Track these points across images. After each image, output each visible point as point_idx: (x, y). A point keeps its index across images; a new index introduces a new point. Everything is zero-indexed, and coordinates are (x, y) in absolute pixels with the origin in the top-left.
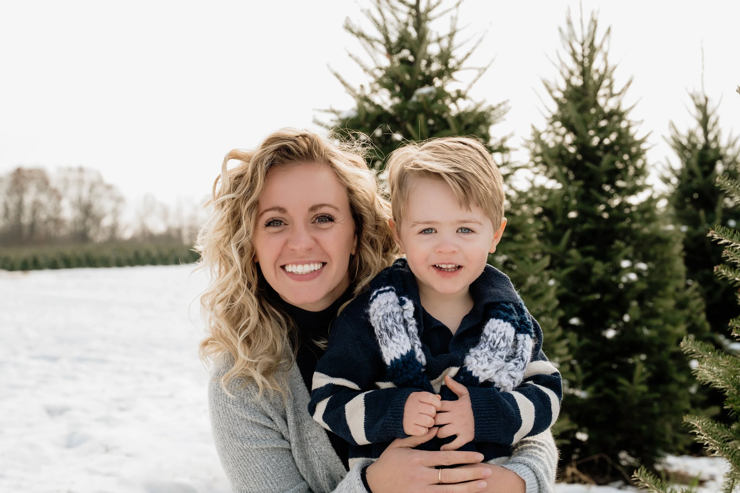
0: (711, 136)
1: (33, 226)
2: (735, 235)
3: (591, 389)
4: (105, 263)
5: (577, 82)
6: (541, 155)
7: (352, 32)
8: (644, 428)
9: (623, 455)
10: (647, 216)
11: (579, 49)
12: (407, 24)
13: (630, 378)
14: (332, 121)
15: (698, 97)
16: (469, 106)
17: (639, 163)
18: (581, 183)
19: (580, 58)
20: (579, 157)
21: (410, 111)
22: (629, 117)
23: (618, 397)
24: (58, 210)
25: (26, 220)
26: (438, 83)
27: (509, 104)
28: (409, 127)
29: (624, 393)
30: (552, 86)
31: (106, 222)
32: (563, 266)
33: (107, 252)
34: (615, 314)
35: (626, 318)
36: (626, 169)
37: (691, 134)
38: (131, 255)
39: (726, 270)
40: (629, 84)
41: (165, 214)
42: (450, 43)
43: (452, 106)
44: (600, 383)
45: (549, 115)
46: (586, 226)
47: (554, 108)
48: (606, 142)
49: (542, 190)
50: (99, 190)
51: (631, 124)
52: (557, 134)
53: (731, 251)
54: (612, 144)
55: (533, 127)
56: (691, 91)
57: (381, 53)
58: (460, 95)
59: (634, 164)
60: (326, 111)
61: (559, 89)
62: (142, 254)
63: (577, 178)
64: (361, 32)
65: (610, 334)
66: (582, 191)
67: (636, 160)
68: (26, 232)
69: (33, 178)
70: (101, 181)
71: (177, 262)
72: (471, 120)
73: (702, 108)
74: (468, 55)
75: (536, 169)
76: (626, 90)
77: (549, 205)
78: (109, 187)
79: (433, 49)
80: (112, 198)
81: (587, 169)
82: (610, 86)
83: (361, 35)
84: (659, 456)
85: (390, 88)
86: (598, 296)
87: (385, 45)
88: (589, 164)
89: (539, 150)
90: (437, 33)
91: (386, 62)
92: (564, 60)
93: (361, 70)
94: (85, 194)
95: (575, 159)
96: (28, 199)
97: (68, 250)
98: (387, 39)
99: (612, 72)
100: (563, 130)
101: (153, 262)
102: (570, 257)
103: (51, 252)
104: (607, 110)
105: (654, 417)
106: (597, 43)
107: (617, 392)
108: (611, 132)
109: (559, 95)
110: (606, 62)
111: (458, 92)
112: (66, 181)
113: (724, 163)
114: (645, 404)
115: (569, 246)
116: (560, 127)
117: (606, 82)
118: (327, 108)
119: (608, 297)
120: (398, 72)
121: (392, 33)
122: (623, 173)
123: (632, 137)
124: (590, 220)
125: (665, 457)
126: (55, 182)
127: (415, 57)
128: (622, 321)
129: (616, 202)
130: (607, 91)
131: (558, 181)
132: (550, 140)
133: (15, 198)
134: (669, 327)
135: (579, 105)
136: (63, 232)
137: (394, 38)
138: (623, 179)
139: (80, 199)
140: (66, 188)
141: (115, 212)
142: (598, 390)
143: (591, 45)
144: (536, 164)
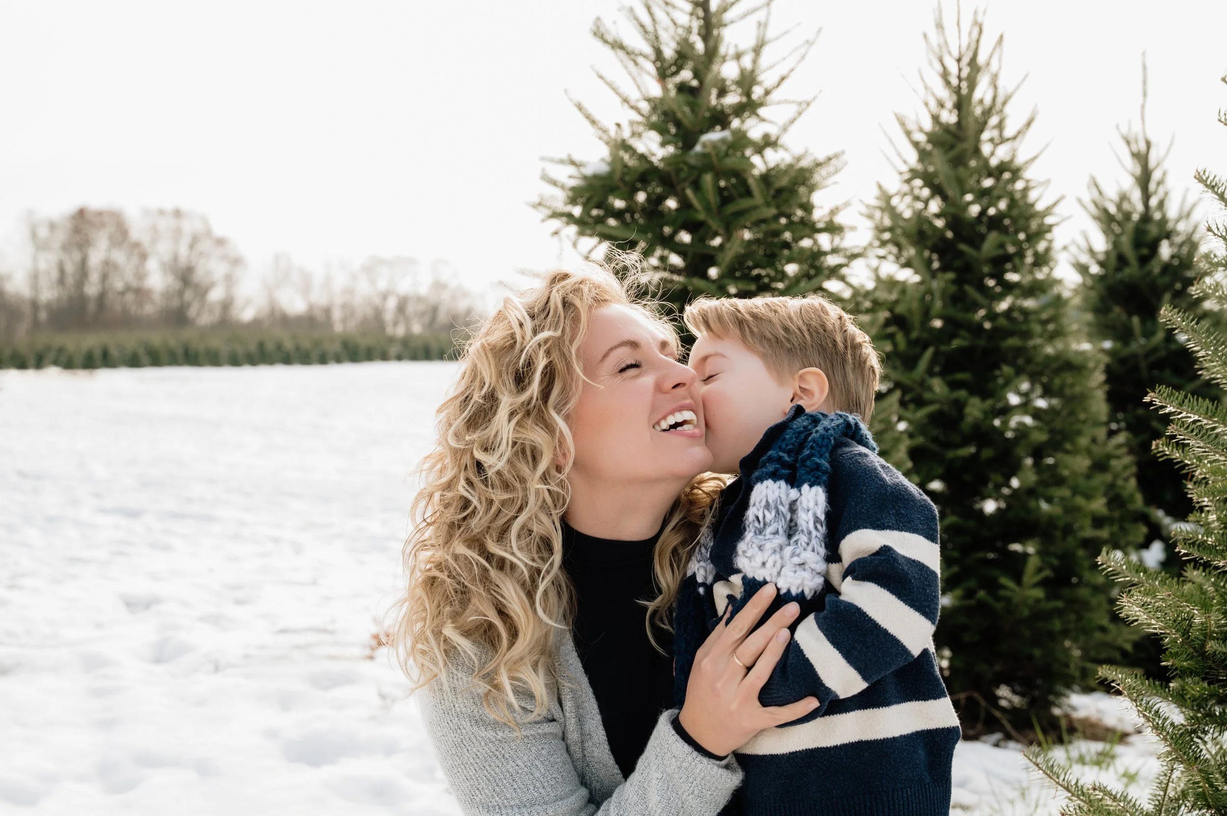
0: (1153, 202)
1: (102, 297)
2: (1186, 401)
3: (959, 592)
4: (214, 359)
5: (950, 117)
6: (891, 229)
7: (606, 42)
8: (1037, 653)
9: (1004, 692)
10: (1051, 327)
11: (953, 68)
12: (689, 30)
13: (1018, 578)
14: (570, 177)
15: (1136, 142)
16: (783, 160)
17: (1041, 246)
18: (950, 275)
19: (954, 82)
20: (949, 234)
21: (691, 167)
22: (1027, 174)
23: (999, 606)
24: (141, 275)
25: (92, 289)
26: (735, 123)
27: (843, 158)
28: (689, 192)
29: (1008, 600)
30: (912, 126)
31: (216, 295)
32: (920, 402)
33: (216, 343)
34: (997, 478)
35: (1015, 483)
36: (1021, 254)
37: (1124, 198)
38: (253, 348)
39: (1170, 448)
40: (1029, 124)
41: (306, 286)
42: (755, 62)
43: (756, 160)
44: (972, 583)
45: (904, 168)
46: (956, 343)
47: (912, 157)
48: (992, 211)
49: (891, 284)
50: (205, 245)
51: (1031, 184)
52: (917, 198)
53: (1181, 427)
54: (1000, 216)
55: (880, 187)
56: (1124, 130)
57: (649, 74)
58: (768, 142)
59: (1034, 247)
60: (562, 162)
61: (921, 130)
62: (270, 346)
63: (944, 269)
64: (618, 40)
65: (990, 506)
66: (953, 289)
67: (1037, 243)
68: (92, 307)
69: (103, 225)
70: (209, 233)
71: (323, 360)
72: (784, 182)
73: (1142, 158)
74: (783, 79)
75: (882, 252)
76: (1025, 133)
77: (900, 309)
78: (221, 242)
79: (729, 71)
80: (224, 257)
81: (961, 254)
82: (1000, 126)
83: (618, 46)
84: (1059, 695)
85: (661, 130)
86: (972, 450)
87: (654, 62)
88: (963, 247)
89: (887, 222)
90: (736, 46)
91: (655, 90)
92: (930, 84)
93: (618, 100)
94: (183, 251)
95: (943, 239)
96: (96, 257)
97: (156, 339)
98: (659, 53)
99: (1004, 103)
100: (926, 192)
101: (287, 360)
102: (930, 389)
103: (129, 340)
104: (994, 162)
105: (1051, 636)
106: (981, 60)
107: (998, 599)
108: (999, 198)
109: (921, 138)
110: (995, 87)
111: (766, 137)
112: (154, 229)
113: (1172, 245)
114: (1039, 615)
115: (930, 373)
116: (921, 188)
117: (994, 121)
118: (564, 156)
119: (987, 453)
120: (675, 107)
121: (667, 44)
122: (1017, 260)
123: (1032, 205)
124: (963, 332)
125: (1068, 697)
126: (138, 231)
127: (701, 82)
128: (1009, 487)
129: (1003, 306)
130: (995, 133)
131: (916, 273)
132: (906, 209)
133: (77, 256)
134: (1080, 501)
135: (952, 154)
136: (149, 309)
137: (669, 52)
138: (1015, 270)
139: (175, 258)
140: (154, 241)
141: (229, 280)
142: (969, 594)
143: (973, 63)
144: (883, 244)
